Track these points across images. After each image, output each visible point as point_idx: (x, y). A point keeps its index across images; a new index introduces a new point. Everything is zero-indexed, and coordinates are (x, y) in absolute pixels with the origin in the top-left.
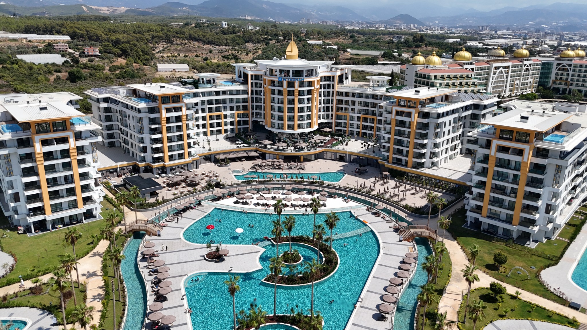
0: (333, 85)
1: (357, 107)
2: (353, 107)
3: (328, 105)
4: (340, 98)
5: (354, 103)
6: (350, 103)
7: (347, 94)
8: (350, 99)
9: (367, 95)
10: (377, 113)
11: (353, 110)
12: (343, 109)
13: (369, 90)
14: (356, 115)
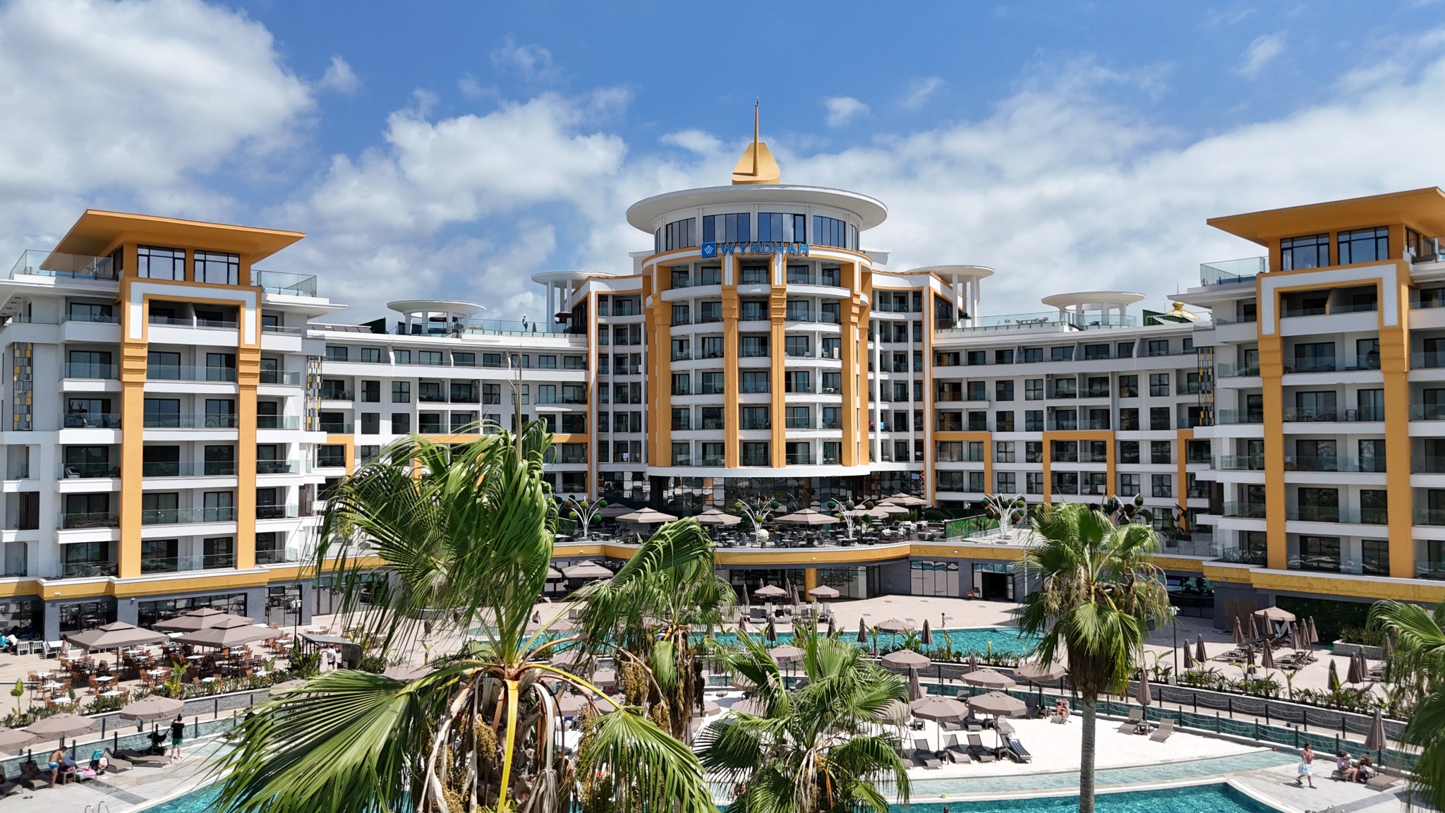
0: (918, 325)
1: (1019, 406)
2: (1004, 406)
3: (901, 406)
4: (949, 373)
6: (991, 389)
7: (975, 357)
8: (990, 373)
9: (1062, 352)
10: (1115, 418)
11: (1005, 421)
12: (965, 419)
13: (1066, 329)
14: (1020, 436)
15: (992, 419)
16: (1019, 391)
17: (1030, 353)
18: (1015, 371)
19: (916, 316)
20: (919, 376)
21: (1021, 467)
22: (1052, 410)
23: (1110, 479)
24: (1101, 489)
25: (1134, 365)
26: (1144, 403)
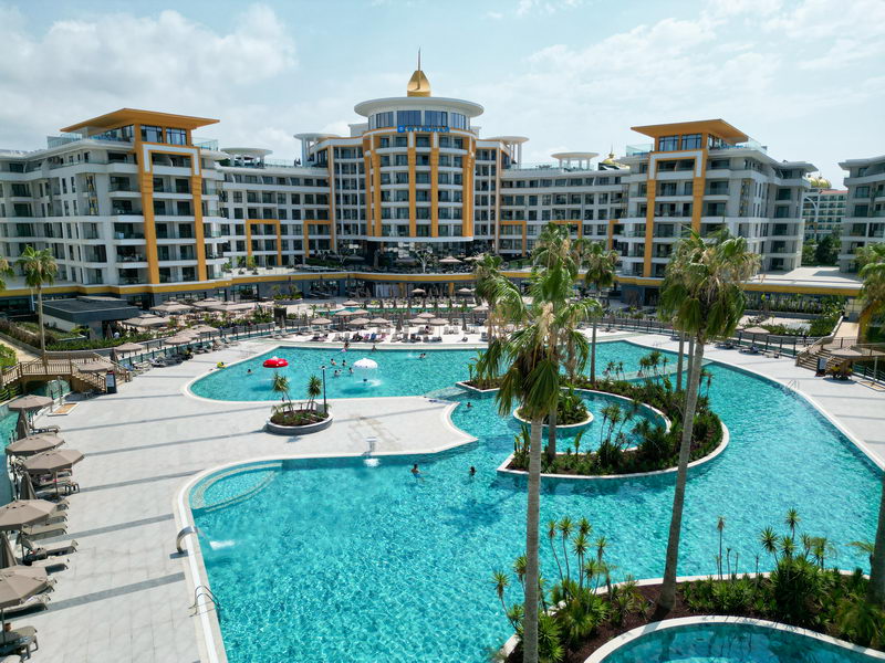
0: (494, 167)
1: (539, 208)
2: (532, 208)
3: (484, 208)
4: (508, 191)
5: (533, 200)
6: (527, 200)
7: (520, 184)
8: (526, 191)
9: (560, 182)
10: (583, 214)
11: (533, 216)
12: (514, 214)
13: (563, 171)
14: (539, 222)
16: (540, 201)
17: (546, 183)
18: (539, 191)
19: (493, 163)
20: (493, 193)
22: (554, 210)
25: (594, 189)
26: (596, 207)
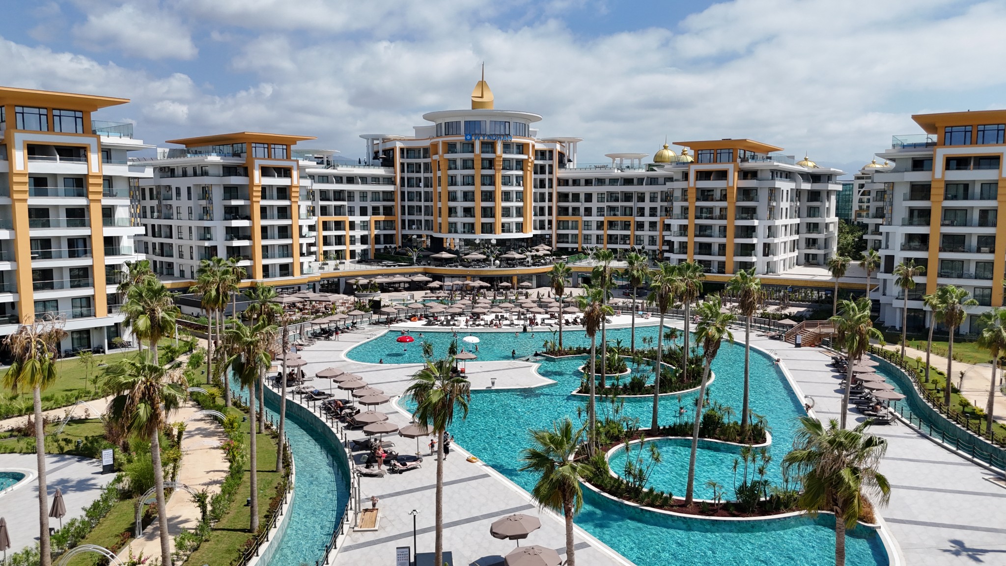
0: (551, 166)
1: (594, 205)
2: (588, 205)
3: (542, 204)
4: (564, 189)
5: (588, 198)
6: (582, 197)
7: (576, 182)
8: (582, 190)
9: (614, 181)
10: (635, 211)
11: (588, 211)
12: (570, 210)
13: (616, 171)
14: (594, 218)
15: (582, 211)
16: (595, 198)
17: (601, 181)
18: (593, 189)
19: (550, 162)
20: (550, 190)
21: (594, 232)
22: (609, 207)
23: (632, 238)
24: (628, 242)
25: (645, 189)
26: (647, 205)
